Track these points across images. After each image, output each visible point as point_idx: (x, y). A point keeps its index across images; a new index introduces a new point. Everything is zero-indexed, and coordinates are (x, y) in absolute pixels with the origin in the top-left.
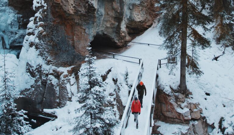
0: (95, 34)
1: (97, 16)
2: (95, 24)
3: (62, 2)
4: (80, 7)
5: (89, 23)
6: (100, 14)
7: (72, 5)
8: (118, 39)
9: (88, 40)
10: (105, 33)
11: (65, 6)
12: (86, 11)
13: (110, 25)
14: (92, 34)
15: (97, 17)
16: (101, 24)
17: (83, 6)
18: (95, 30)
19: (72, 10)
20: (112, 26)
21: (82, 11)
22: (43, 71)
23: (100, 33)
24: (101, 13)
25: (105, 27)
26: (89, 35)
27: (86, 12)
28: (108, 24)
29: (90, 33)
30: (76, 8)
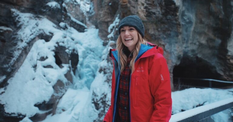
0: (182, 54)
1: (183, 23)
2: (180, 37)
3: (129, 2)
4: (154, 7)
5: (170, 34)
6: (188, 21)
7: (143, 5)
8: (223, 69)
9: (170, 61)
10: (199, 56)
11: (133, 8)
12: (163, 11)
13: (207, 41)
14: (176, 52)
15: (182, 25)
16: (191, 38)
17: (159, 4)
18: (180, 48)
19: (143, 11)
20: (211, 44)
21: (158, 13)
22: (107, 102)
23: (190, 54)
24: (188, 19)
25: (197, 43)
26: (170, 53)
27: (163, 14)
28: (202, 38)
29: (173, 50)
30: (149, 9)
